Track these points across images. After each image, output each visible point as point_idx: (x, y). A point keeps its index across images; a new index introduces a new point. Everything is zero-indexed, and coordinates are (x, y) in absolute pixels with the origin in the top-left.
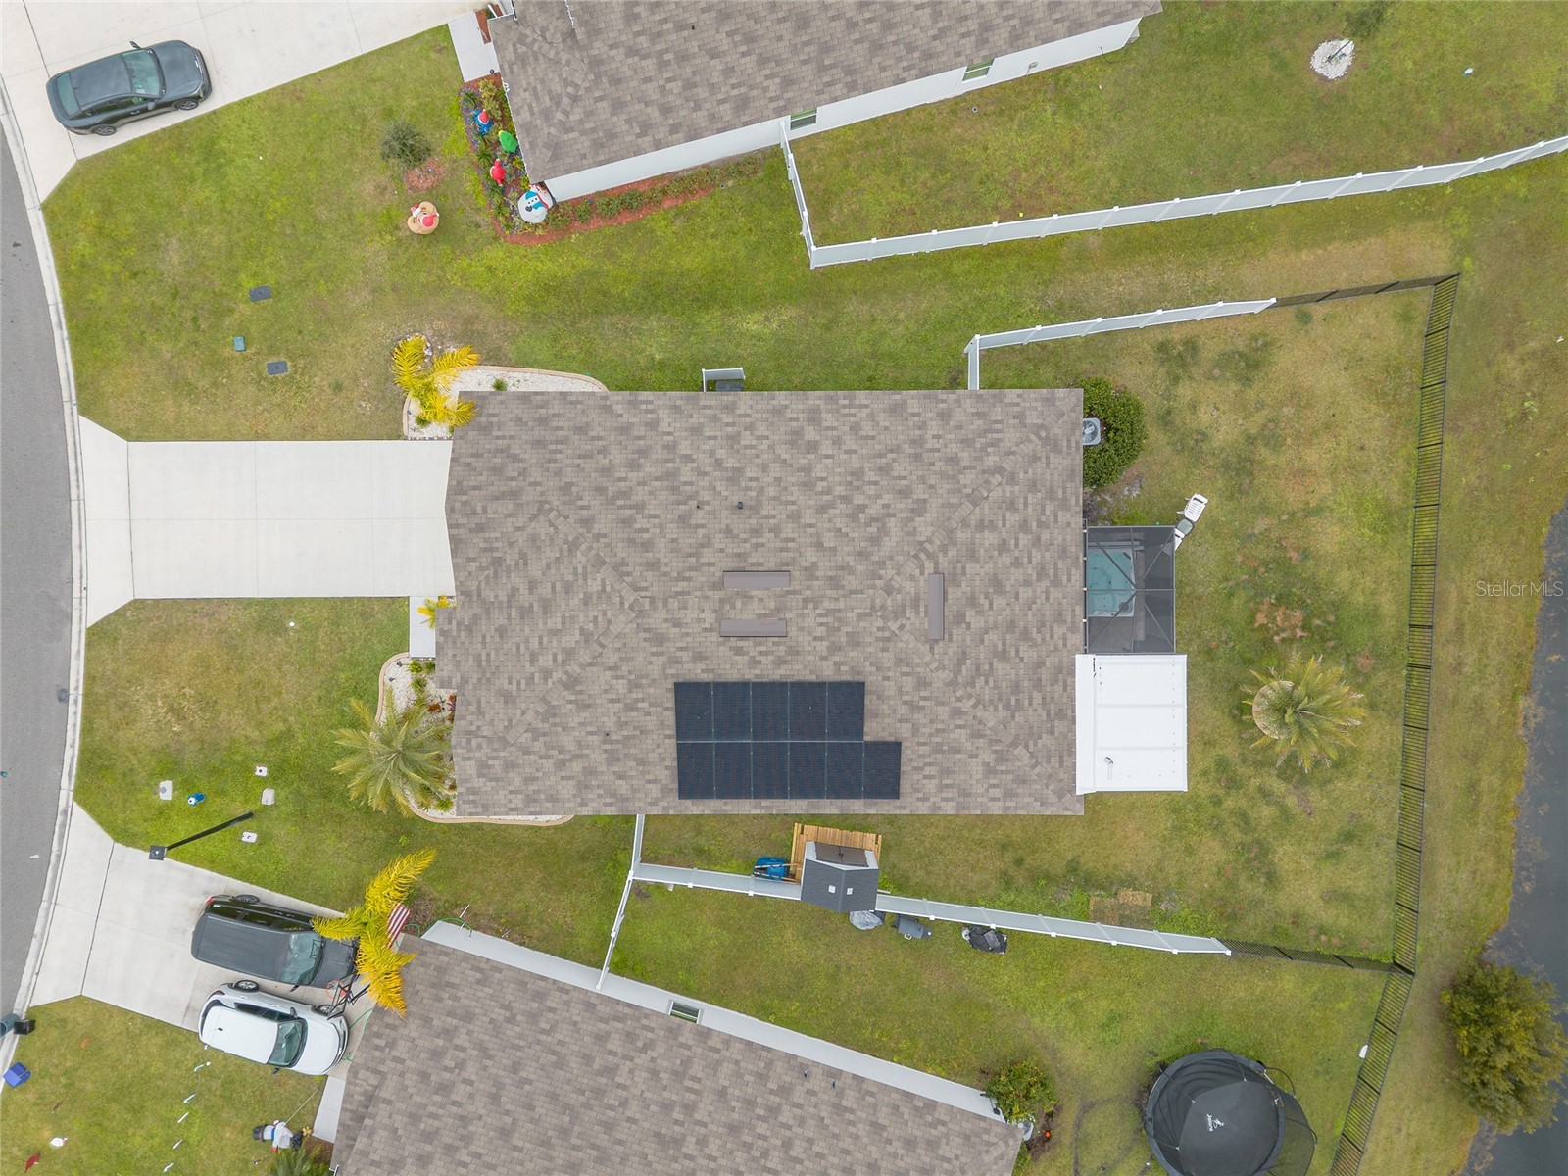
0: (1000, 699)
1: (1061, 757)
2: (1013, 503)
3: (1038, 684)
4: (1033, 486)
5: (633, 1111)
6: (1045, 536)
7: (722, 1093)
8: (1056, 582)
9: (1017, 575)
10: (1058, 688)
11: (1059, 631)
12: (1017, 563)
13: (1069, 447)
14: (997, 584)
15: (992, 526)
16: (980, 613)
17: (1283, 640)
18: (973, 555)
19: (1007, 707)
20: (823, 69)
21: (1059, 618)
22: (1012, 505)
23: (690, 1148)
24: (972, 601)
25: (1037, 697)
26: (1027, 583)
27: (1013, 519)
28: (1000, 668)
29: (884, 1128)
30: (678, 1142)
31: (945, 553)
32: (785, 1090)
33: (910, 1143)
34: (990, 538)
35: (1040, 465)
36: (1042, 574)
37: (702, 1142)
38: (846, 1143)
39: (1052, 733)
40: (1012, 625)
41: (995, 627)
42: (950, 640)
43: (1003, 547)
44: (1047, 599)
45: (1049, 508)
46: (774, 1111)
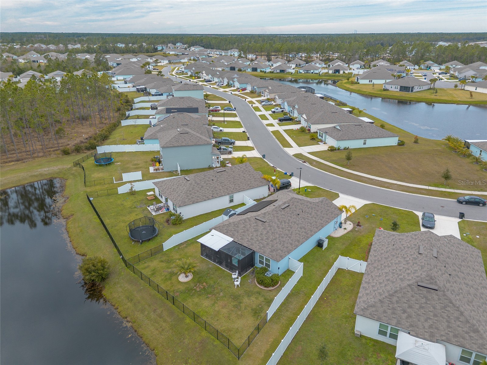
0: (238, 223)
1: (221, 229)
2: (268, 239)
3: (235, 231)
4: (268, 244)
5: (228, 183)
6: (257, 242)
7: (220, 190)
8: (248, 241)
9: (255, 234)
10: (231, 233)
11: (240, 238)
12: (257, 235)
13: (270, 254)
14: (256, 231)
15: (267, 234)
16: (254, 226)
17: (197, 285)
18: (264, 229)
19: (236, 224)
21: (242, 239)
22: (267, 239)
23: (219, 184)
24: (257, 226)
25: (233, 229)
26: (252, 236)
27: (265, 238)
28: (243, 225)
29: (197, 197)
30: (220, 183)
31: (268, 224)
32: (213, 194)
33: (192, 198)
34: (265, 232)
35: (270, 247)
36: (252, 239)
37: (218, 185)
38: (201, 194)
39: (226, 229)
40: (248, 230)
41: (250, 227)
42: (254, 220)
43: (261, 234)
44: (247, 238)
45: (262, 245)
46: (213, 191)
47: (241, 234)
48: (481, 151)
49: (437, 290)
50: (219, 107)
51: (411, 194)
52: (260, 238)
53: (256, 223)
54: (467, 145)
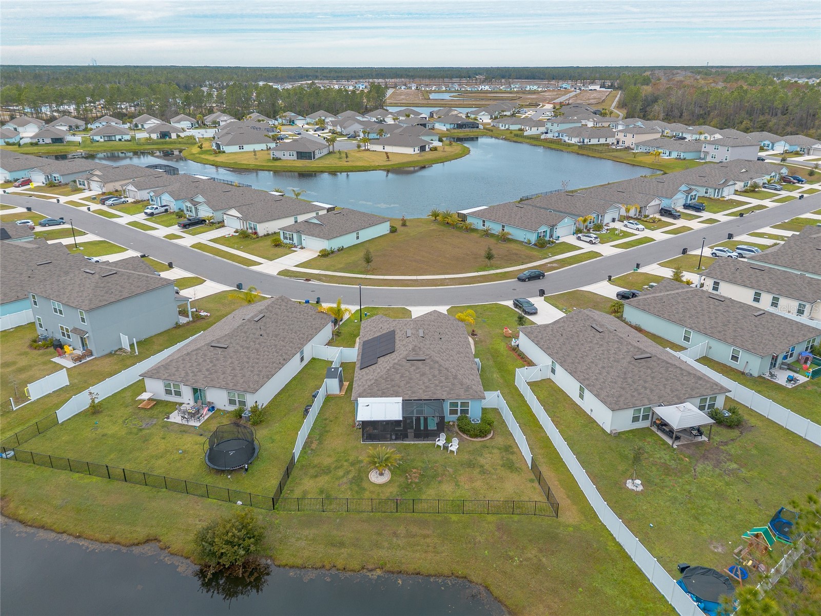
0: (389, 376)
1: (370, 393)
2: (448, 379)
3: (393, 386)
4: (453, 384)
5: (286, 333)
6: (438, 388)
7: (285, 346)
8: (424, 391)
9: (426, 380)
10: (392, 392)
11: (409, 392)
12: (430, 380)
13: (467, 395)
14: (423, 374)
15: (440, 373)
16: (414, 370)
17: (407, 476)
18: (431, 368)
19: (387, 378)
20: (563, 357)
21: (413, 393)
22: (447, 378)
24: (418, 368)
25: (388, 386)
26: (424, 383)
27: (443, 379)
28: (398, 376)
30: (276, 337)
31: (431, 361)
34: (437, 372)
35: (460, 386)
36: (427, 387)
37: (275, 340)
39: (378, 391)
40: (411, 379)
41: (410, 374)
42: (406, 363)
43: (434, 376)
44: (419, 389)
45: (447, 389)
47: (407, 388)
48: (484, 221)
49: (651, 357)
50: (29, 222)
51: (472, 285)
52: (437, 382)
53: (413, 365)
54: (464, 217)
